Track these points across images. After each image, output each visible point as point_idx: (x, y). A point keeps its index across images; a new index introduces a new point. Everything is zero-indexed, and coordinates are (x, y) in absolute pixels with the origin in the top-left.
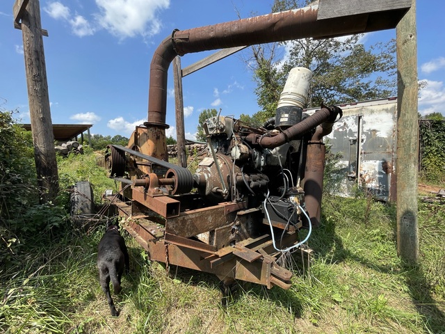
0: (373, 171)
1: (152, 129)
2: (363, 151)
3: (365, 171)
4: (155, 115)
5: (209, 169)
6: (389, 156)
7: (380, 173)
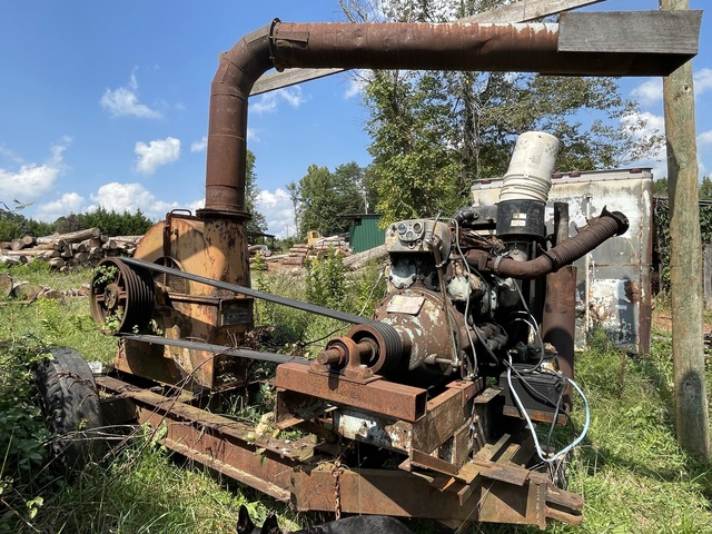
0: (610, 299)
1: (218, 223)
2: (593, 263)
3: (597, 299)
4: (226, 193)
5: (415, 320)
6: (635, 272)
7: (621, 302)
